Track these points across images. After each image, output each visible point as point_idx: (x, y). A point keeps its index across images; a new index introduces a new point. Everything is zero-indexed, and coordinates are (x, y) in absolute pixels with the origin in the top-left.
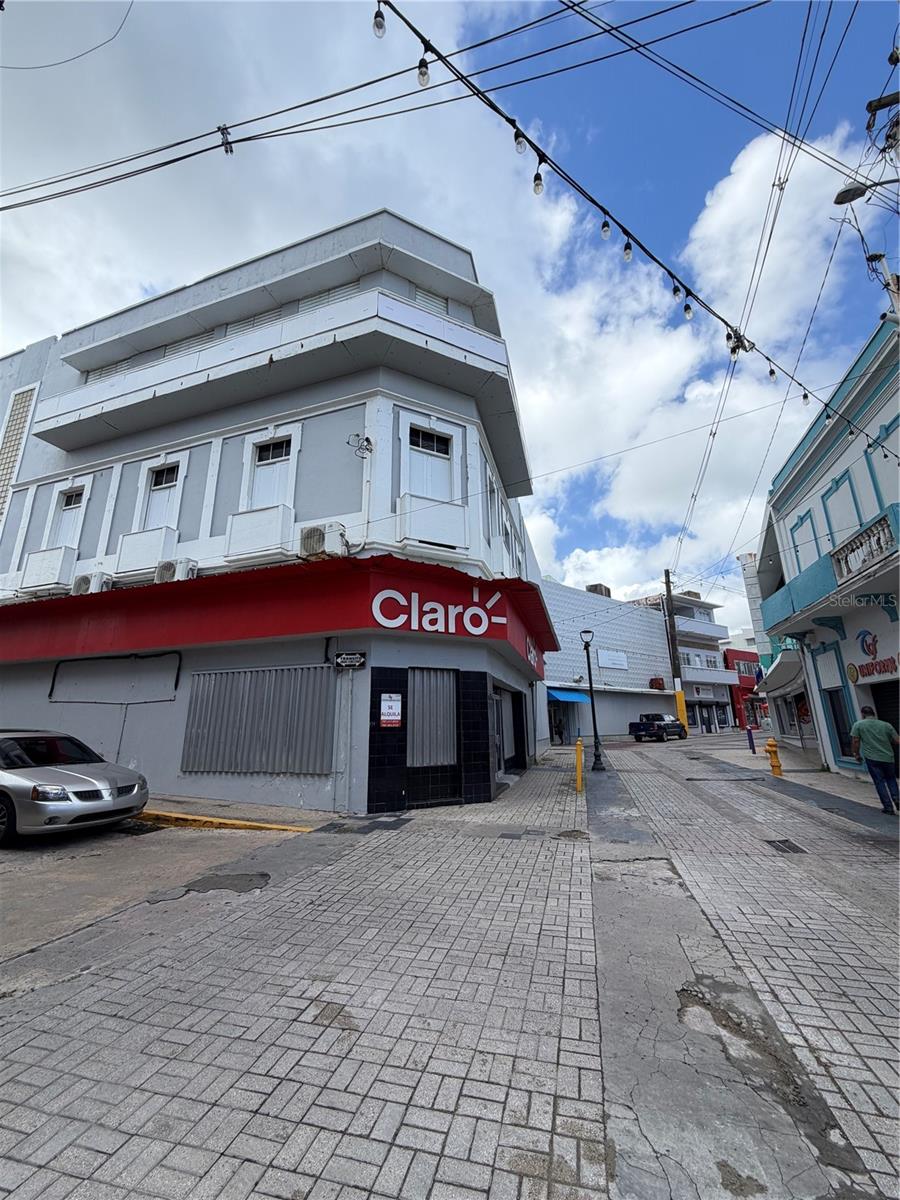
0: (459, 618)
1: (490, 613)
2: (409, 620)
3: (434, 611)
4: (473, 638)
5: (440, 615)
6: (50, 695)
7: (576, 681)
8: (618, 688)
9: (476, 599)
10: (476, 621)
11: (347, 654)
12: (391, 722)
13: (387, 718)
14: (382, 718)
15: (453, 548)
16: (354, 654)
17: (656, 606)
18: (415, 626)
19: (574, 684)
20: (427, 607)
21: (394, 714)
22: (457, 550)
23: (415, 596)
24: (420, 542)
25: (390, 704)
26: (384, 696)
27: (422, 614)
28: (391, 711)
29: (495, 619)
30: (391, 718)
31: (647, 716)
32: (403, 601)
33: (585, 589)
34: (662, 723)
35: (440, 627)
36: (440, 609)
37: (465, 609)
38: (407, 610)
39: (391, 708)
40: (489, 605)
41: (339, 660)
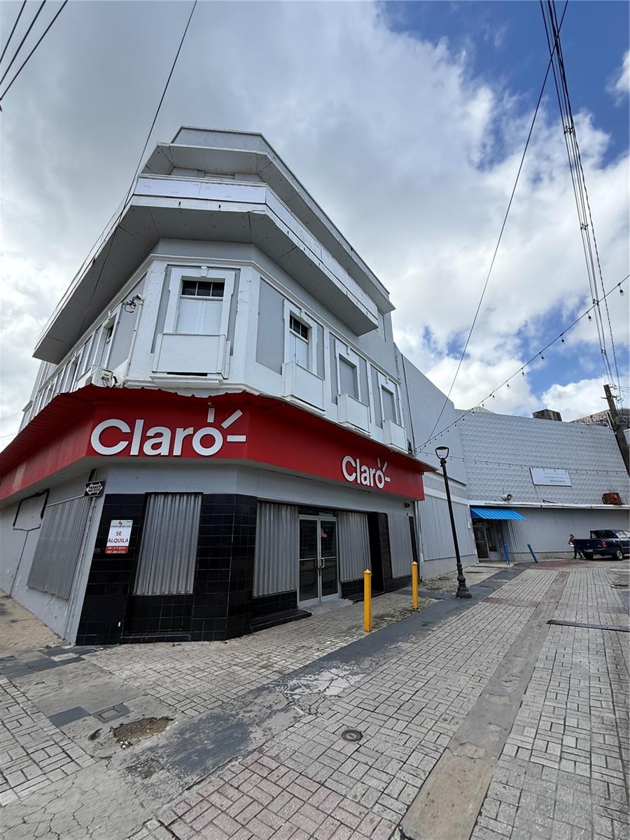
0: (188, 440)
1: (225, 433)
2: (128, 448)
3: (159, 435)
4: (202, 458)
5: (166, 441)
6: (14, 525)
7: (505, 500)
8: (559, 505)
9: (211, 419)
10: (207, 441)
11: (94, 484)
12: (117, 548)
13: (114, 544)
14: (108, 544)
15: (205, 375)
16: (97, 483)
17: (602, 423)
18: (134, 451)
19: (503, 503)
20: (151, 433)
21: (122, 541)
22: (208, 376)
23: (140, 424)
24: (169, 373)
25: (119, 530)
26: (114, 523)
27: (144, 439)
28: (119, 537)
29: (231, 438)
30: (118, 544)
31: (596, 533)
32: (125, 428)
33: (532, 417)
34: (614, 540)
35: (164, 451)
36: (167, 432)
37: (195, 432)
38: (129, 437)
39: (119, 534)
40: (226, 425)
41: (87, 490)
